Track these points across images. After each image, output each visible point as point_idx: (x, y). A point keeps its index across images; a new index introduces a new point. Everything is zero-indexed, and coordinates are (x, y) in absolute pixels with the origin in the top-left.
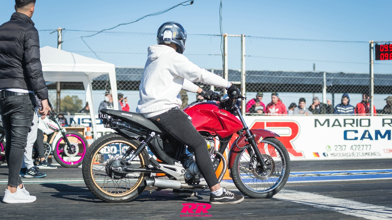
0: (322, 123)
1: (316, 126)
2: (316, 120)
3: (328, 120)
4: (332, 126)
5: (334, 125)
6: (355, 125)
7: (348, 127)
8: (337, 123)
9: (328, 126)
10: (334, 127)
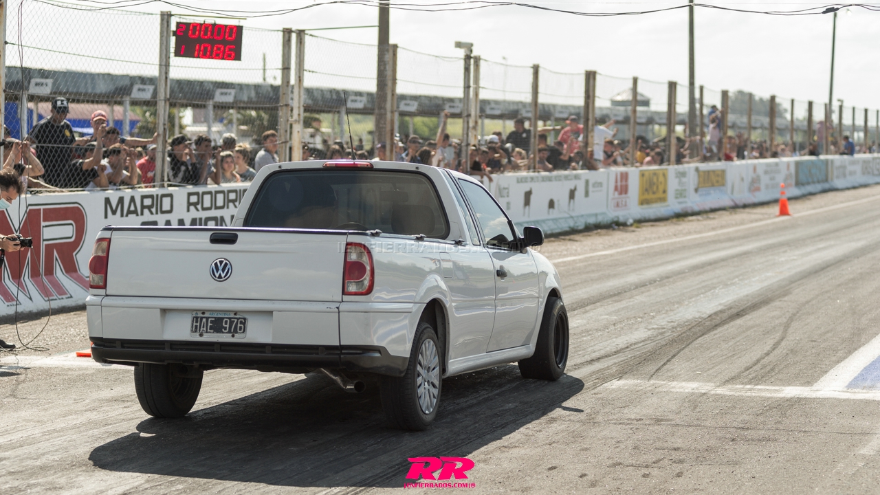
0: (114, 207)
1: (106, 217)
2: (107, 201)
3: (121, 200)
4: (127, 216)
5: (129, 212)
6: (154, 210)
7: (147, 216)
8: (132, 208)
9: (122, 216)
10: (130, 216)
